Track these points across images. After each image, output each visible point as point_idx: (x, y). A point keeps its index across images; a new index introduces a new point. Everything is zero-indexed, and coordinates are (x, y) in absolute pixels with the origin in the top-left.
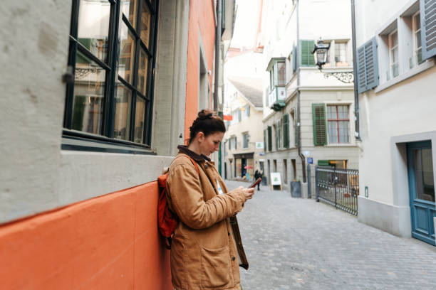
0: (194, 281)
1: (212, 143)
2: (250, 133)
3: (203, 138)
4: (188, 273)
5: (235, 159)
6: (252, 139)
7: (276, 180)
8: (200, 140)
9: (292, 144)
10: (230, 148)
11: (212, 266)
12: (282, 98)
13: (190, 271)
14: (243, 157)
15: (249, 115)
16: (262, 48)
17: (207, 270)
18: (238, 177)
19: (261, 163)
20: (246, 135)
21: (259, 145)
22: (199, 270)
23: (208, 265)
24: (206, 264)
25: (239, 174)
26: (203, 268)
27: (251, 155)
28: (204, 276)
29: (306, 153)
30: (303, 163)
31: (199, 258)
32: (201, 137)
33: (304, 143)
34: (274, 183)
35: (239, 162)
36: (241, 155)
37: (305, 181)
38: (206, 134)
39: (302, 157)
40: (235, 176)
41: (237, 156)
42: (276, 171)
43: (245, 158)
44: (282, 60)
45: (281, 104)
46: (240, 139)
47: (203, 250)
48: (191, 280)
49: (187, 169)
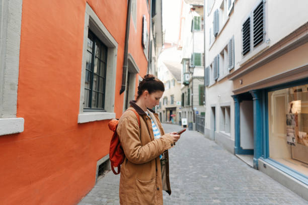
0: (130, 202)
1: (154, 99)
2: (174, 96)
3: (148, 95)
4: (126, 196)
5: (167, 111)
6: (175, 99)
7: (184, 122)
8: (145, 97)
9: (191, 105)
10: (164, 104)
11: (142, 193)
12: (187, 79)
13: (127, 195)
14: (171, 109)
15: (174, 85)
16: (182, 48)
17: (138, 195)
18: (168, 121)
19: (180, 113)
20: (172, 96)
21: (178, 103)
22: (133, 194)
23: (139, 192)
24: (138, 191)
25: (168, 119)
26: (136, 194)
27: (175, 109)
28: (136, 199)
29: (195, 109)
30: (194, 114)
31: (134, 186)
32: (146, 95)
33: (194, 104)
34: (183, 124)
35: (169, 112)
36: (169, 108)
37: (194, 122)
38: (150, 92)
39: (194, 111)
40: (166, 121)
41: (167, 109)
42: (185, 118)
43: (172, 110)
44: (188, 60)
45: (187, 83)
46: (169, 99)
47: (137, 181)
48: (128, 201)
49: (130, 121)
